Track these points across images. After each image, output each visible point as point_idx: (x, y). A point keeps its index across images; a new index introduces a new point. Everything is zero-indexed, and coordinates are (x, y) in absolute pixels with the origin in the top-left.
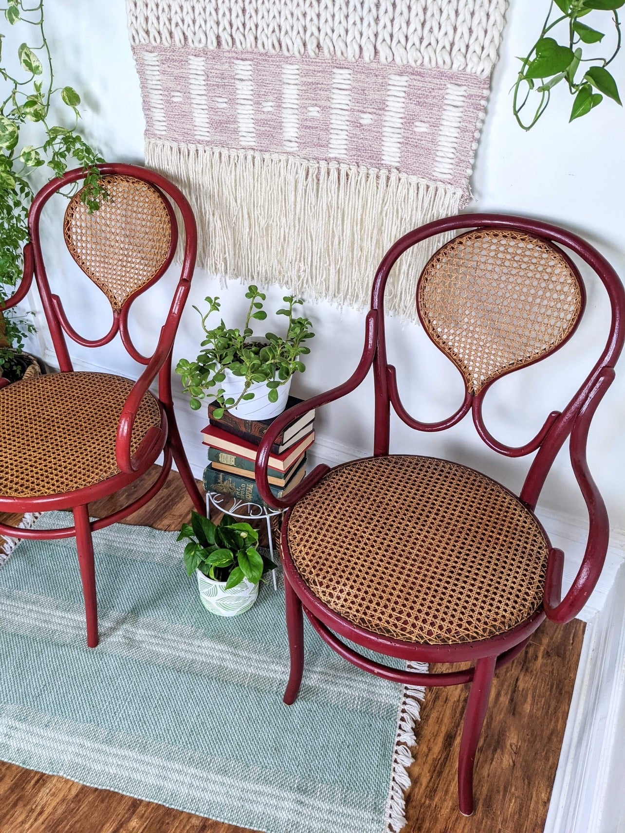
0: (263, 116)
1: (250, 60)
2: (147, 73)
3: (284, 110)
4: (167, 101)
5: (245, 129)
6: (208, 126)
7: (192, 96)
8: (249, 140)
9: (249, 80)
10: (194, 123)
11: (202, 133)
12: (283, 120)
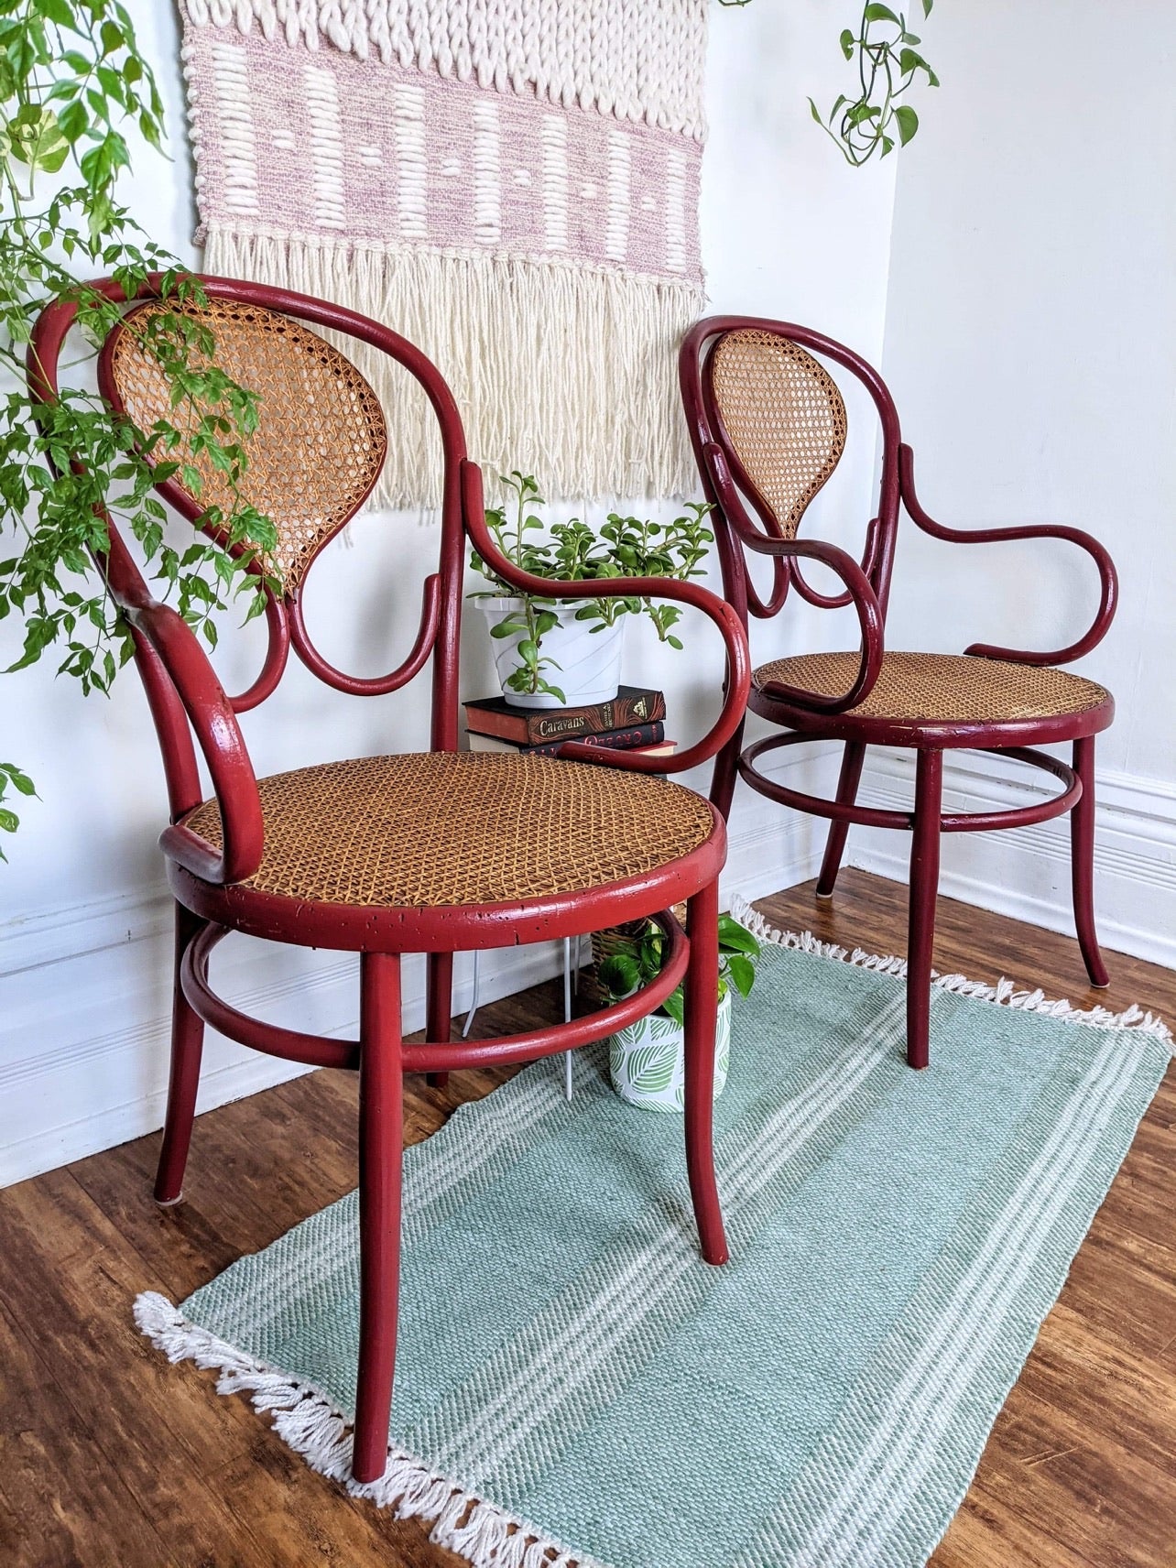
0: (441, 185)
1: (421, 86)
2: (219, 84)
3: (479, 174)
4: (265, 145)
5: (412, 207)
6: (342, 199)
7: (314, 141)
8: (417, 228)
9: (420, 120)
10: (317, 194)
11: (332, 214)
12: (478, 191)
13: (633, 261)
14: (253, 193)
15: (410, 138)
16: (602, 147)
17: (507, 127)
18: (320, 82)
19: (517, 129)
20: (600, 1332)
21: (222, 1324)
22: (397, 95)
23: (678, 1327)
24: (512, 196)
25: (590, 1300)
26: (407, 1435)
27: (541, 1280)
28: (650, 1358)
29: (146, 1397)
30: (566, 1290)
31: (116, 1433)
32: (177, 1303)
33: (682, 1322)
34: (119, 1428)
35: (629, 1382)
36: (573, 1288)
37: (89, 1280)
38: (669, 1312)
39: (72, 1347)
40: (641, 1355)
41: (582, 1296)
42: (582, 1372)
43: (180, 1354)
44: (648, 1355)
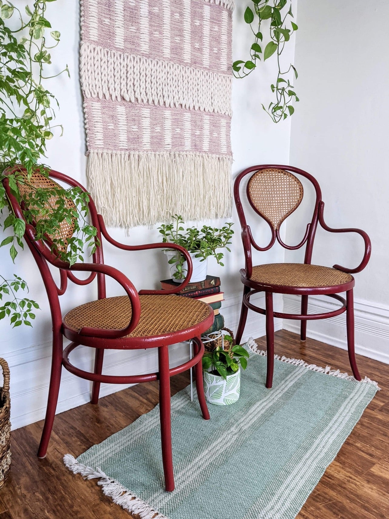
0: (155, 134)
1: (149, 108)
2: (93, 113)
3: (166, 131)
4: (105, 128)
5: (146, 141)
6: (127, 141)
7: (119, 126)
8: (148, 147)
9: (149, 117)
10: (120, 140)
11: (124, 145)
12: (165, 135)
13: (211, 151)
14: (102, 141)
15: (146, 123)
16: (201, 120)
17: (173, 117)
18: (121, 110)
19: (177, 118)
20: (196, 468)
21: (88, 463)
22: (143, 111)
23: (219, 467)
24: (175, 136)
25: (194, 459)
26: (140, 494)
27: (180, 453)
28: (210, 476)
29: (70, 483)
30: (187, 456)
31: (61, 493)
32: (76, 457)
33: (220, 466)
34: (62, 492)
35: (203, 482)
36: (189, 456)
37: (52, 452)
38: (216, 463)
39: (48, 470)
40: (207, 475)
41: (192, 458)
42: (190, 479)
43: (77, 471)
44: (209, 475)
